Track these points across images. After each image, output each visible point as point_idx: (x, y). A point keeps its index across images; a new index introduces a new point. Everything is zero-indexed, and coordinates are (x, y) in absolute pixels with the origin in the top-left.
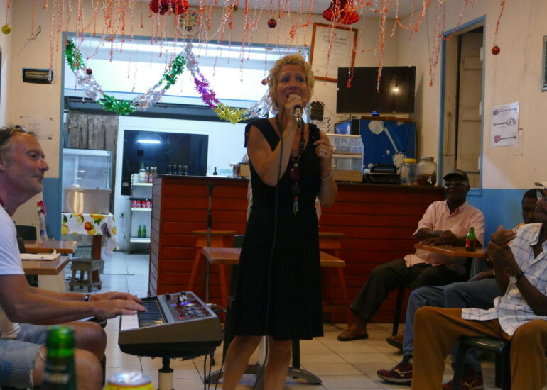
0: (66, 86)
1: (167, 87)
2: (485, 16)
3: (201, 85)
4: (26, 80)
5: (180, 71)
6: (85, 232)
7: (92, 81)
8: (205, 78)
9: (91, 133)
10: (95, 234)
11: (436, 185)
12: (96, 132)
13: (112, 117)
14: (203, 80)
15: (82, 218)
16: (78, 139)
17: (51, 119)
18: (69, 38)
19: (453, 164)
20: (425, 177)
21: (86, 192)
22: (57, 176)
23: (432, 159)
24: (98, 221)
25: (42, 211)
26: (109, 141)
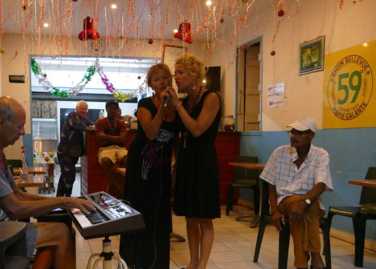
0: (32, 85)
1: (86, 83)
2: (262, 35)
3: (105, 80)
4: (11, 81)
5: (93, 73)
6: (45, 162)
7: (46, 80)
8: (107, 76)
9: (43, 110)
10: (51, 163)
11: (234, 131)
12: (46, 110)
13: (54, 101)
14: (106, 77)
15: (43, 155)
16: (36, 114)
17: (25, 102)
18: (33, 58)
19: (243, 119)
20: (229, 126)
21: (42, 141)
22: (30, 133)
23: (232, 116)
24: (52, 156)
25: (24, 152)
26: (53, 114)
